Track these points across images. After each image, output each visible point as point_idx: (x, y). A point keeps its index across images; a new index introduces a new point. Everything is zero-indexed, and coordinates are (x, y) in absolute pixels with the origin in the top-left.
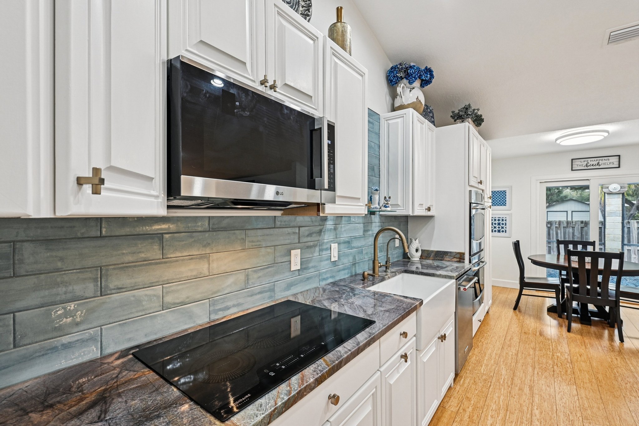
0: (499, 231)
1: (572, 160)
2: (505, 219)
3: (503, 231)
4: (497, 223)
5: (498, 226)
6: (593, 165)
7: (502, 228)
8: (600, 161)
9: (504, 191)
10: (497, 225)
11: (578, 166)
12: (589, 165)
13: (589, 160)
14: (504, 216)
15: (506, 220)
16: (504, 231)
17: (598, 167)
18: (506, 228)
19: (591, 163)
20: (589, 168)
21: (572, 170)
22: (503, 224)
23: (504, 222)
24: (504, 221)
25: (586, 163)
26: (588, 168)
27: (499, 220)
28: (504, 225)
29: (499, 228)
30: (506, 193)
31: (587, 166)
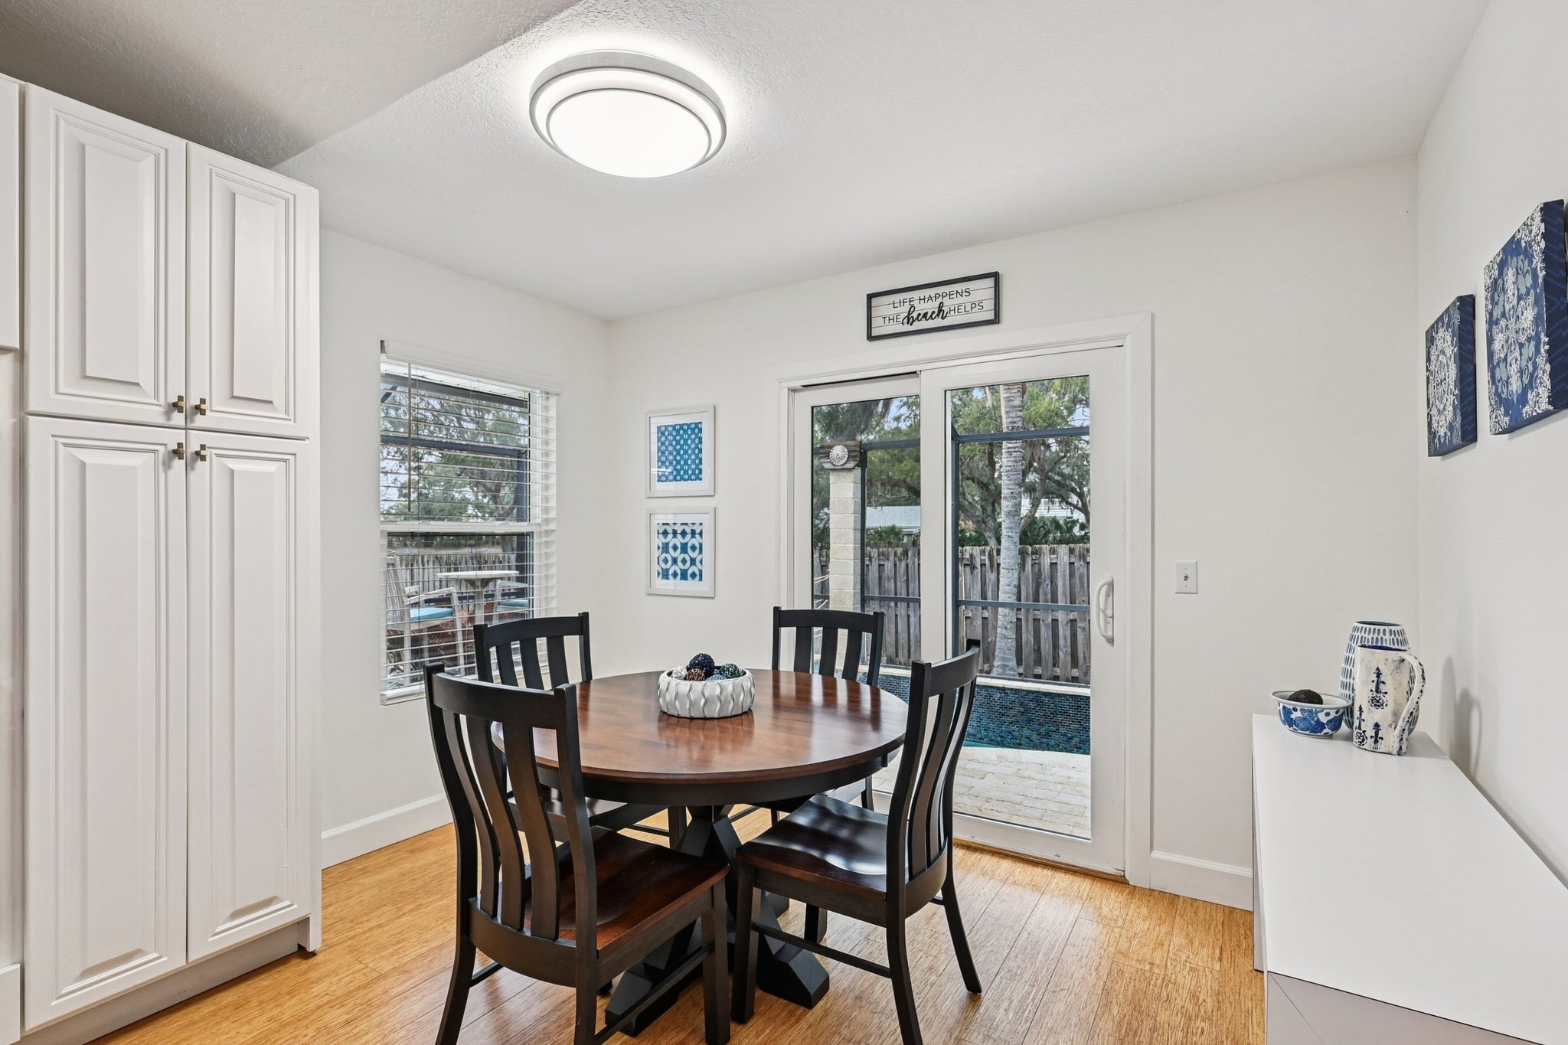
0: (684, 576)
1: (870, 297)
2: (698, 531)
3: (693, 575)
4: (679, 546)
5: (683, 556)
6: (925, 315)
7: (693, 562)
8: (947, 301)
9: (697, 424)
10: (679, 550)
11: (887, 319)
12: (915, 315)
13: (916, 294)
14: (697, 519)
15: (701, 534)
16: (697, 573)
17: (938, 322)
18: (701, 562)
19: (921, 308)
20: (917, 326)
21: (870, 337)
22: (693, 548)
23: (695, 541)
24: (697, 536)
25: (907, 306)
26: (913, 327)
27: (684, 533)
28: (697, 551)
29: (684, 561)
30: (700, 430)
31: (910, 320)
